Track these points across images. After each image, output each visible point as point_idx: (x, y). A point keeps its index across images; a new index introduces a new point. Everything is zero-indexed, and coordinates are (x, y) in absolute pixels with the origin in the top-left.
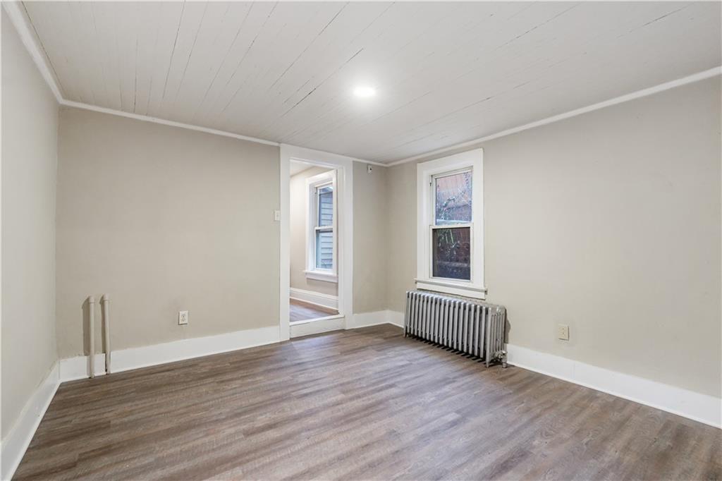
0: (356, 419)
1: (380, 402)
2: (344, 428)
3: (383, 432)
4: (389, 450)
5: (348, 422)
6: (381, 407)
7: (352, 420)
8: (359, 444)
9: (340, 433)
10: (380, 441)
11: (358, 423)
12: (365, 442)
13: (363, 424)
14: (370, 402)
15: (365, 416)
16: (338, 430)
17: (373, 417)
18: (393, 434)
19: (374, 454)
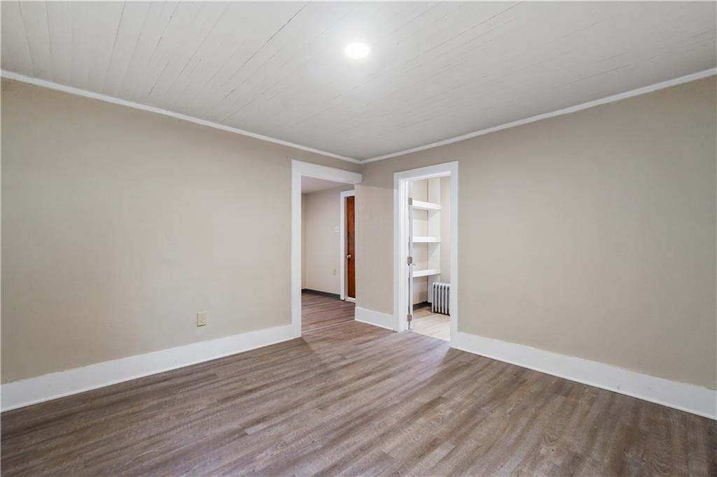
0: (357, 418)
1: (334, 442)
2: (365, 409)
3: (331, 408)
4: (327, 396)
5: (365, 414)
6: (332, 436)
7: (361, 416)
8: (350, 398)
9: (368, 405)
10: (334, 401)
11: (355, 415)
12: (346, 399)
13: (350, 414)
14: (346, 442)
15: (349, 423)
16: (372, 407)
17: (341, 422)
18: (322, 407)
19: (338, 393)
